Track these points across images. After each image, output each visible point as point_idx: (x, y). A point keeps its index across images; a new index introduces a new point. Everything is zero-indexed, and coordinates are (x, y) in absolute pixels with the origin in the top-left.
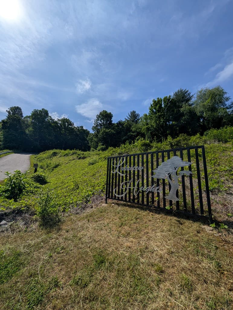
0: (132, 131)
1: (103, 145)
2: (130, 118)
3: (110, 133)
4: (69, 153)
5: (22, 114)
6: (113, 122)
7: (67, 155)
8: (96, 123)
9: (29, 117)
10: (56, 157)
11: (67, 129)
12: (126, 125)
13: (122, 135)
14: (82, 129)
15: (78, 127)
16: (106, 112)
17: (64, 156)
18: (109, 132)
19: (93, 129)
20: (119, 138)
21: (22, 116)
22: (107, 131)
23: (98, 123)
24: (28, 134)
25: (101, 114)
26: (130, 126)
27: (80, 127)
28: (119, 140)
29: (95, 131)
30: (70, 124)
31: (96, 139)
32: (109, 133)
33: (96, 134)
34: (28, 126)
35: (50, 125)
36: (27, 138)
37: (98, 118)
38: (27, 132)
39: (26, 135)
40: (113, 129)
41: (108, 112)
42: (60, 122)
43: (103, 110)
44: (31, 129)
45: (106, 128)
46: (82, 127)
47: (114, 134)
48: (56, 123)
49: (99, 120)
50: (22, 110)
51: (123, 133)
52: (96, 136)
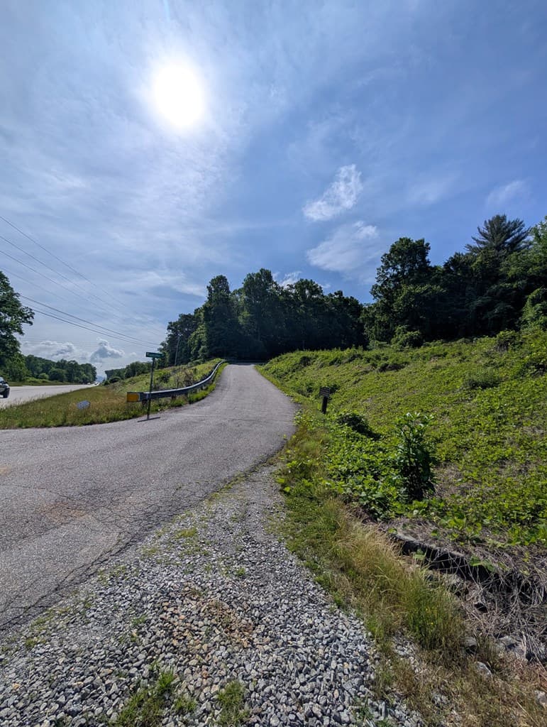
0: (503, 276)
1: (409, 329)
2: (485, 241)
3: (429, 295)
4: (343, 357)
5: (227, 289)
6: (432, 265)
7: (336, 362)
8: (382, 276)
9: (239, 292)
10: (309, 367)
11: (308, 302)
12: (481, 263)
13: (467, 294)
14: (341, 298)
15: (331, 295)
16: (408, 241)
17: (332, 363)
18: (426, 292)
19: (374, 293)
20: (460, 304)
21: (229, 292)
22: (419, 290)
23: (388, 276)
24: (243, 326)
25: (393, 250)
26: (497, 263)
27: (335, 293)
28: (460, 310)
29: (380, 297)
30: (316, 290)
31: (384, 318)
32: (425, 295)
33: (386, 304)
34: (240, 310)
35: (277, 299)
36: (242, 332)
37: (387, 263)
38: (241, 321)
39: (240, 327)
40: (437, 281)
41: (414, 239)
42: (293, 291)
43: (400, 239)
44: (246, 314)
45: (415, 283)
46: (340, 293)
47: (441, 297)
48: (286, 293)
49: (389, 267)
50: (228, 281)
51: (469, 288)
52: (386, 309)
